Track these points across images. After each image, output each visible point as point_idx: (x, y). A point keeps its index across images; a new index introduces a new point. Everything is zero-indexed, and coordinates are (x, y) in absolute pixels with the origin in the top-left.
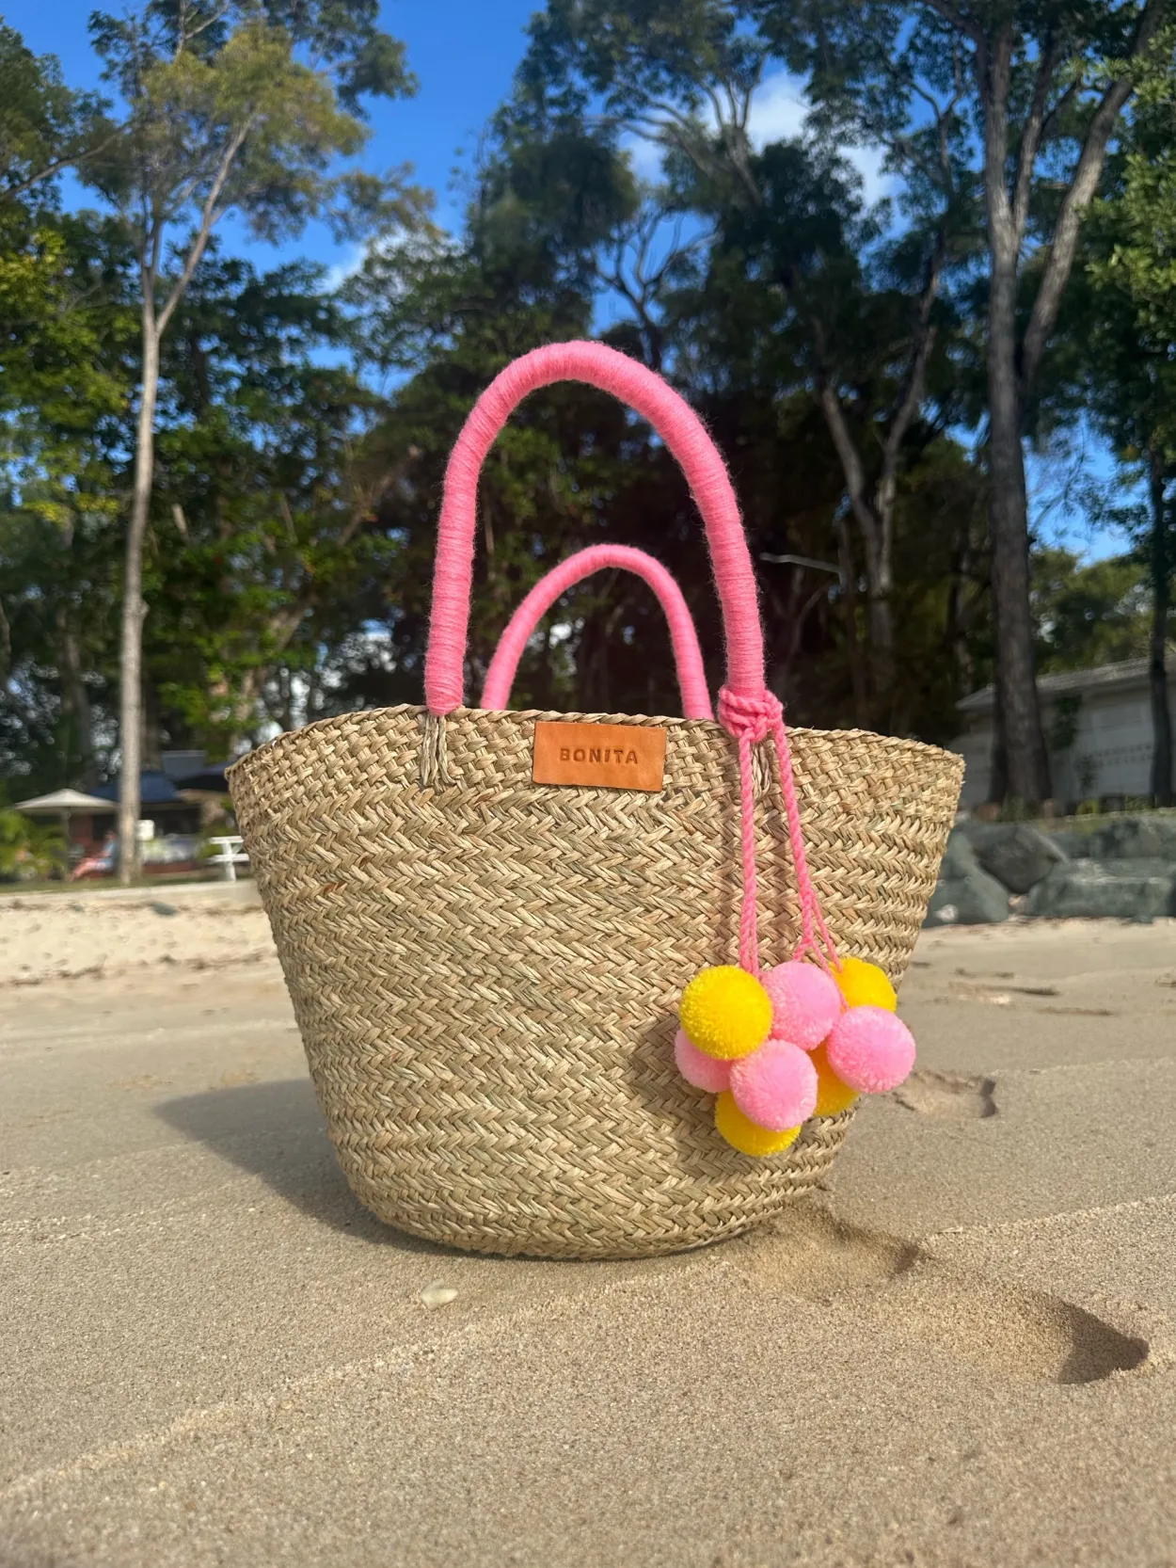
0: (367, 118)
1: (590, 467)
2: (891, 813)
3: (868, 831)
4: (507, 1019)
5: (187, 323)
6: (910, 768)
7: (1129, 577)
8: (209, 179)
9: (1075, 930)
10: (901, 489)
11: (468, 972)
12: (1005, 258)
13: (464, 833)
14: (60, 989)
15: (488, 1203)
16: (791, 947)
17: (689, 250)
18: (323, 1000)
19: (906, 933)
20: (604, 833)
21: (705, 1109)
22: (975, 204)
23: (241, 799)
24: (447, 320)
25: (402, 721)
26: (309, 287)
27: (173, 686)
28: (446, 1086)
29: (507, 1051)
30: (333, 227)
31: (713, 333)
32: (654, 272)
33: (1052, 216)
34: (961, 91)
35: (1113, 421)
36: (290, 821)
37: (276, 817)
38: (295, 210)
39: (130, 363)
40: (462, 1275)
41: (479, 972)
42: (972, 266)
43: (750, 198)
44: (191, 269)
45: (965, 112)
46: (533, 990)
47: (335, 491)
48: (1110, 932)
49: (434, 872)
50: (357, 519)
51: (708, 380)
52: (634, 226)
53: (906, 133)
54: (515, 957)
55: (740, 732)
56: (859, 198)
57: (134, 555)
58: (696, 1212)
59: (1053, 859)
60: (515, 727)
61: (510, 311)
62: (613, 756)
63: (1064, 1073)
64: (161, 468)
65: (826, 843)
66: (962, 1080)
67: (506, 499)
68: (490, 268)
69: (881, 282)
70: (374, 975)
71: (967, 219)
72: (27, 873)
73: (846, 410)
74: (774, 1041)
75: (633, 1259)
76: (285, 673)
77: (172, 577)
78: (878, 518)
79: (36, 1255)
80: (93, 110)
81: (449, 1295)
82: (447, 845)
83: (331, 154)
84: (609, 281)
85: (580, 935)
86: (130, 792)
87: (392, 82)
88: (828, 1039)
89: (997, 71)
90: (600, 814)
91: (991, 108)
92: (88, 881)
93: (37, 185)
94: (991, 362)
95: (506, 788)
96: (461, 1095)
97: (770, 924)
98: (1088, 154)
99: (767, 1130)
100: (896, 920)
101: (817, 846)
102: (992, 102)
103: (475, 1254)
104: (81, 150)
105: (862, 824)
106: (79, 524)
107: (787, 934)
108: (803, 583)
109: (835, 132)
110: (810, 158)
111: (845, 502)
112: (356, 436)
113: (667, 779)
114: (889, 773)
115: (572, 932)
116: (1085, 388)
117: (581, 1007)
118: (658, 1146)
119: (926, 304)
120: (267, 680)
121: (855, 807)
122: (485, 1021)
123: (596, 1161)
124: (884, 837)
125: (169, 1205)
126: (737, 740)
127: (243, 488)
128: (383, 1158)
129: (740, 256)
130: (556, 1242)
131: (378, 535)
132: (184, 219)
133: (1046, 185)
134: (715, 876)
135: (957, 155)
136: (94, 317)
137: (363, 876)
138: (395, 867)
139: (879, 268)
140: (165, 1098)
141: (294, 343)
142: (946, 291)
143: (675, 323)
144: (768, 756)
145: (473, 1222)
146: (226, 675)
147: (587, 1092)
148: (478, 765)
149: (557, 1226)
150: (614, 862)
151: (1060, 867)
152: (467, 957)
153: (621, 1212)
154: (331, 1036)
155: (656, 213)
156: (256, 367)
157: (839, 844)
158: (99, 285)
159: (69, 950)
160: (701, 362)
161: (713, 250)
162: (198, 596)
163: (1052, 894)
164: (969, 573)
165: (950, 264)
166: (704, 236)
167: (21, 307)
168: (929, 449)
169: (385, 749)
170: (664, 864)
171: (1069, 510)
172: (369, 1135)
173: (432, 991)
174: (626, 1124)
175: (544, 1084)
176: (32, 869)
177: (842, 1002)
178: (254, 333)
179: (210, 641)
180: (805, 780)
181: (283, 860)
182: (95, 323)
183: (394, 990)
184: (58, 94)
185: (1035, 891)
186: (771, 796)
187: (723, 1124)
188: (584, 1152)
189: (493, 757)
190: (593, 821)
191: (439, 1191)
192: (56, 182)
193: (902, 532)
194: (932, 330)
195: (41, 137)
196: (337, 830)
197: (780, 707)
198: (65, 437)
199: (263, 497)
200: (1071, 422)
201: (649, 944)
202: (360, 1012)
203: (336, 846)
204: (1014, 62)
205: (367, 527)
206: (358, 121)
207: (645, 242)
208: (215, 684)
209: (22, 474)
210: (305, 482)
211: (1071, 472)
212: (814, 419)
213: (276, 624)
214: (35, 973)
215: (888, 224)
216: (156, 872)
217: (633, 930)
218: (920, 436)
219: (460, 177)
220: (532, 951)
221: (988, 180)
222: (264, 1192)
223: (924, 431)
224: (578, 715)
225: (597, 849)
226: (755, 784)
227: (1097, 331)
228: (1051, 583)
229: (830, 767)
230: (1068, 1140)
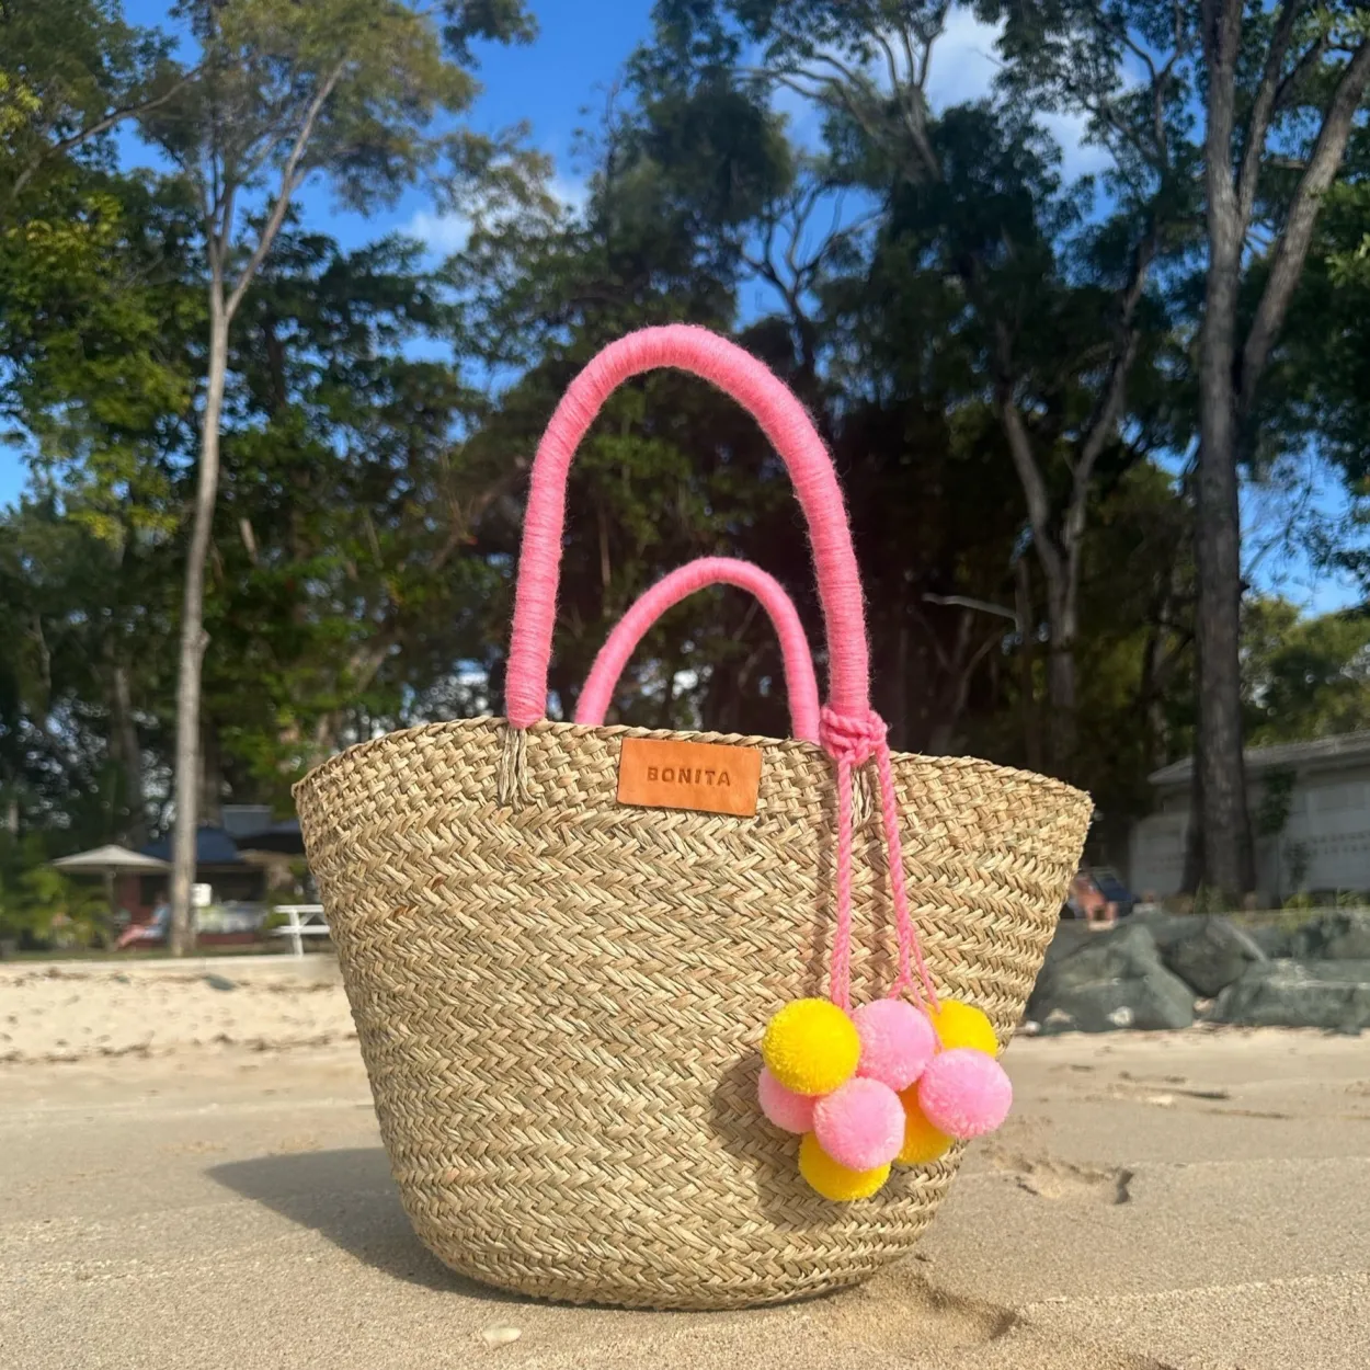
0: (476, 66)
1: (726, 487)
2: (1003, 849)
3: (977, 867)
4: (581, 1051)
5: (263, 306)
6: (1027, 802)
7: (1359, 633)
8: (292, 136)
9: (1268, 1040)
10: (1092, 521)
11: (543, 1001)
12: (1227, 250)
13: (542, 855)
14: (101, 1066)
15: (557, 1242)
16: (888, 987)
17: (851, 231)
18: (391, 1030)
19: (1017, 982)
20: (692, 859)
21: (789, 1153)
22: (1194, 183)
23: (309, 817)
24: (564, 310)
25: (481, 734)
26: (404, 266)
27: (236, 731)
28: (516, 1120)
29: (582, 1086)
30: (435, 195)
31: (877, 331)
32: (809, 259)
33: (1285, 200)
34: (1182, 47)
35: (1348, 448)
36: (360, 839)
37: (345, 835)
38: (392, 175)
39: (195, 352)
40: (527, 1320)
41: (555, 1002)
42: (1187, 258)
43: (925, 171)
44: (266, 243)
45: (1185, 71)
46: (611, 1022)
47: (428, 507)
48: (1311, 1043)
49: (510, 896)
50: (453, 540)
51: (868, 387)
52: (787, 202)
53: (1113, 97)
54: (593, 987)
55: (840, 755)
56: (1056, 175)
57: (194, 576)
58: (775, 1260)
59: (1249, 958)
60: (601, 744)
61: (638, 301)
62: (704, 777)
63: (1215, 1169)
64: (227, 476)
65: (930, 878)
66: (1098, 1171)
67: (626, 521)
68: (616, 249)
69: (1077, 277)
70: (445, 1003)
71: (1183, 202)
72: (64, 940)
73: (1030, 426)
74: (861, 1079)
75: (709, 1311)
76: (365, 720)
77: (239, 603)
78: (1064, 556)
79: (80, 1291)
80: (155, 51)
81: (513, 1334)
82: (524, 867)
83: (437, 110)
84: (756, 267)
85: (662, 966)
86: (186, 849)
87: (507, 25)
88: (919, 1081)
89: (1226, 23)
90: (689, 839)
91: (1218, 70)
92: (133, 951)
93: (91, 139)
94: (1205, 373)
95: (588, 808)
96: (532, 1130)
97: (866, 961)
98: (1331, 128)
99: (848, 1171)
100: (1003, 964)
101: (920, 880)
102: (1219, 62)
103: (544, 1301)
104: (143, 99)
105: (971, 859)
106: (131, 540)
107: (884, 973)
108: (972, 629)
109: (1031, 94)
110: (1001, 124)
111: (1026, 535)
112: (456, 444)
113: (761, 803)
114: (1003, 806)
115: (655, 964)
116: (1316, 407)
117: (661, 1041)
118: (737, 1189)
119: (1129, 304)
120: (346, 725)
121: (962, 840)
122: (559, 1054)
123: (672, 1203)
124: (994, 875)
125: (220, 1254)
126: (837, 763)
127: (322, 501)
128: (450, 1195)
129: (913, 242)
130: (630, 1288)
131: (477, 560)
132: (259, 183)
133: (1277, 161)
134: (809, 908)
135: (1174, 123)
136: (155, 299)
137: (436, 899)
138: (469, 889)
139: (1076, 258)
140: (217, 1162)
141: (385, 330)
142: (1155, 287)
143: (832, 320)
144: (871, 782)
145: (541, 1263)
146: (298, 718)
147: (664, 1129)
148: (560, 783)
149: (629, 1269)
150: (701, 890)
151: (1257, 967)
152: (542, 986)
153: (697, 1256)
154: (398, 1068)
155: (814, 187)
156: (340, 359)
157: (944, 879)
158: (160, 258)
159: (111, 1026)
160: (859, 366)
161: (881, 232)
162: (265, 627)
163: (1244, 998)
164: (1169, 623)
165: (1161, 254)
166: (871, 215)
167: (71, 285)
168: (1129, 474)
169: (462, 764)
170: (755, 894)
171: (1290, 552)
172: (435, 1171)
173: (505, 1021)
174: (704, 1164)
175: (620, 1120)
176: (71, 936)
177: (937, 1043)
178: (337, 319)
179: (280, 678)
180: (910, 809)
181: (352, 881)
182: (155, 306)
183: (465, 1020)
184: (118, 30)
185: (1225, 995)
186: (872, 825)
187: (806, 1167)
188: (658, 1192)
189: (576, 775)
190: (680, 846)
191: (506, 1228)
192: (112, 136)
193: (1091, 572)
194: (1136, 334)
195: (96, 83)
196: (409, 848)
197: (885, 728)
198: (117, 439)
199: (347, 512)
200: (1297, 448)
201: (735, 978)
202: (429, 1043)
203: (408, 866)
204: (1248, 13)
205: (464, 550)
206: (466, 69)
207: (799, 222)
208: (285, 729)
209: (67, 479)
210: (394, 496)
211: (1295, 506)
212: (992, 435)
213: (356, 661)
214: (73, 1049)
215: (1089, 208)
216: (212, 943)
217: (719, 963)
218: (1117, 459)
219: (584, 139)
220: (611, 981)
221: (1210, 155)
222: (323, 1245)
223: (1122, 455)
224: (668, 732)
225: (683, 876)
226: (856, 812)
227: (1334, 339)
228: (1266, 638)
229: (938, 796)
230: (1202, 1227)
